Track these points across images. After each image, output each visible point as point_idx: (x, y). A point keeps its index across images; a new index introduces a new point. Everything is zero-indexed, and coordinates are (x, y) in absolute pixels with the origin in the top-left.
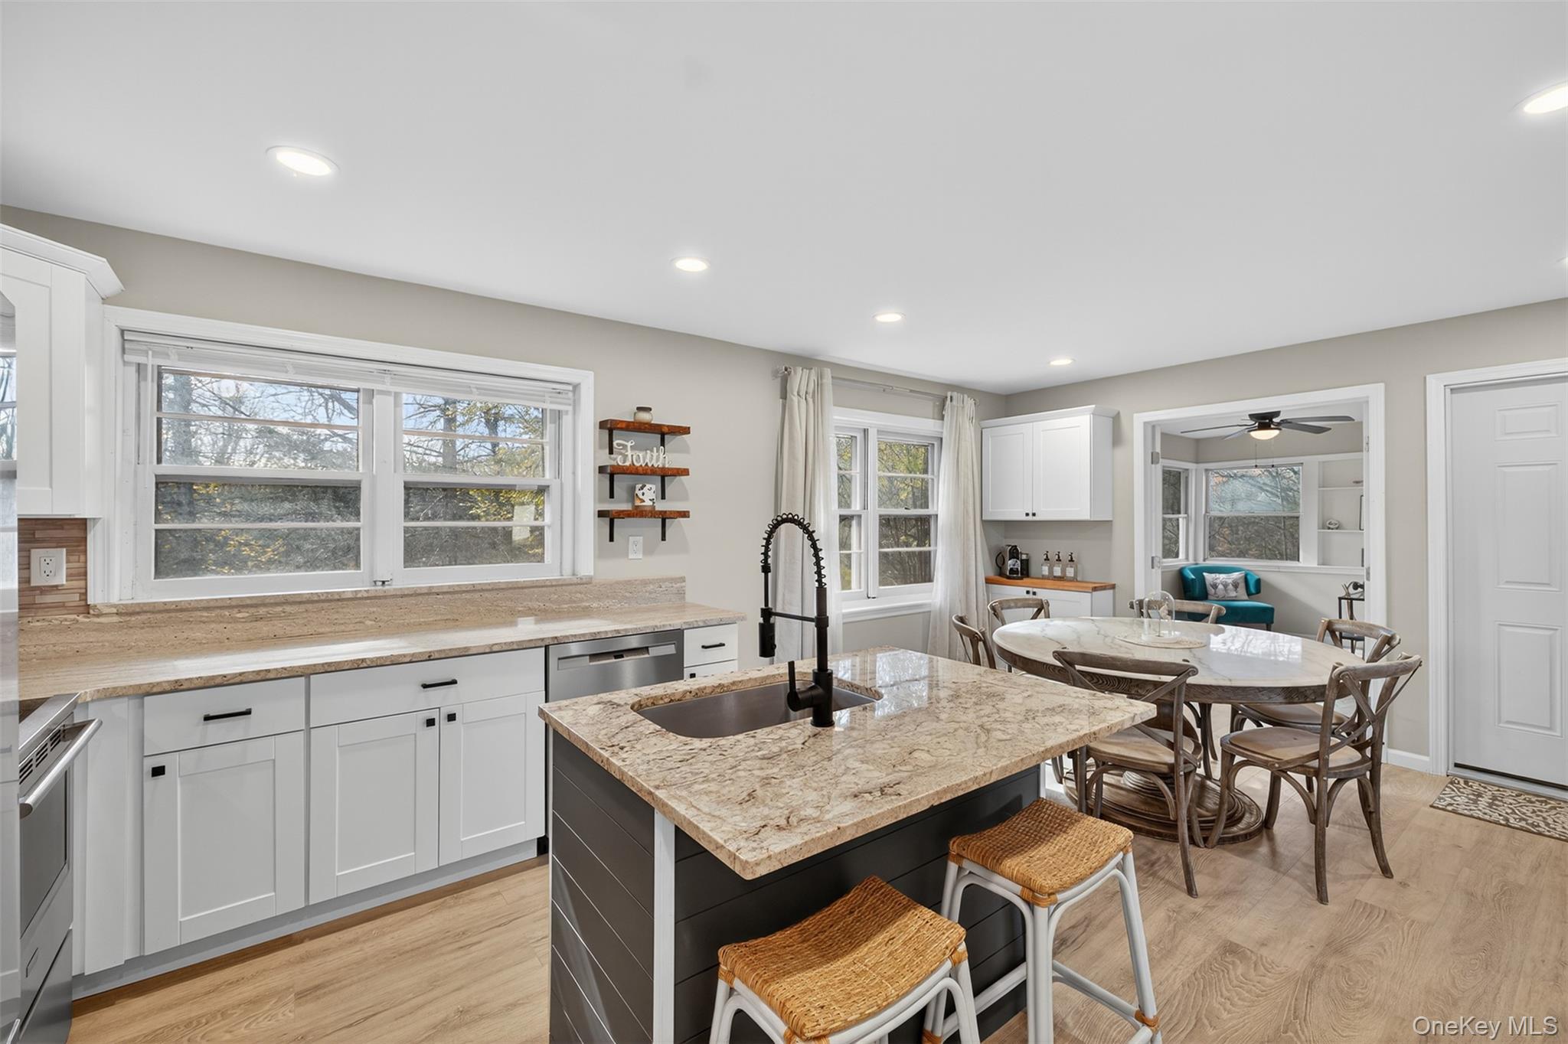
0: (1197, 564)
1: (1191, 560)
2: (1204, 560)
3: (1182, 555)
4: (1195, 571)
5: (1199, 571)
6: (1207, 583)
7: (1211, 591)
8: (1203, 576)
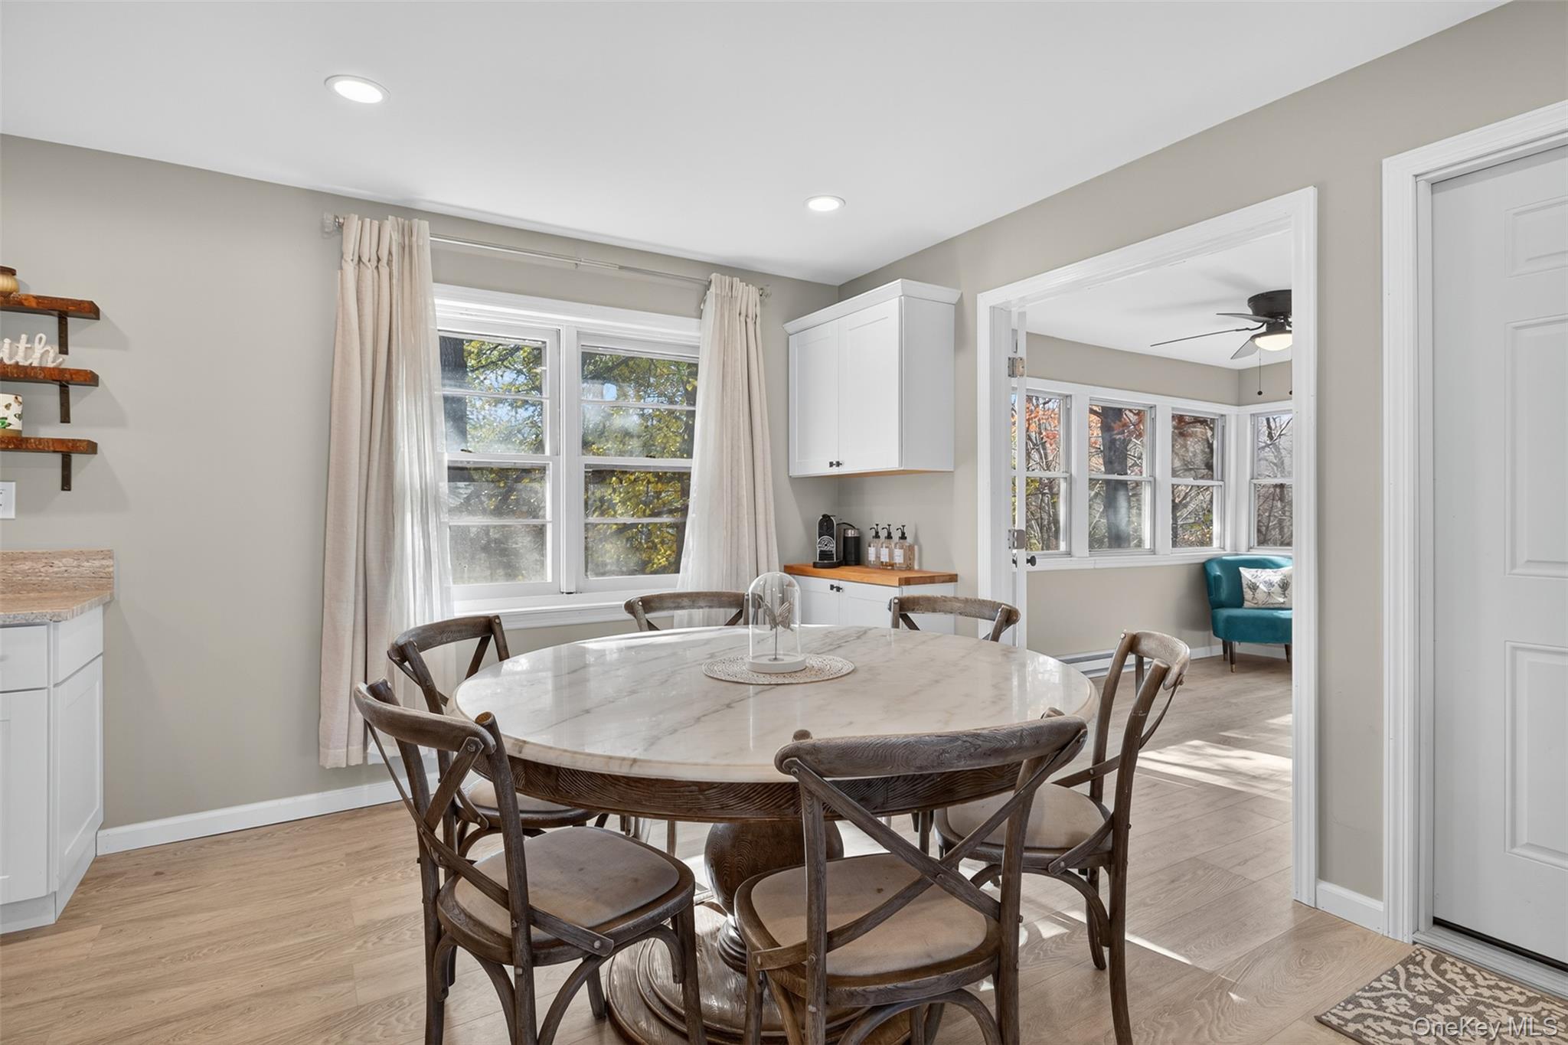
0: (1237, 555)
1: (1228, 550)
2: (1250, 548)
3: (1216, 543)
4: (1226, 565)
5: (1233, 568)
6: (1244, 583)
7: (1248, 594)
8: (1239, 573)
